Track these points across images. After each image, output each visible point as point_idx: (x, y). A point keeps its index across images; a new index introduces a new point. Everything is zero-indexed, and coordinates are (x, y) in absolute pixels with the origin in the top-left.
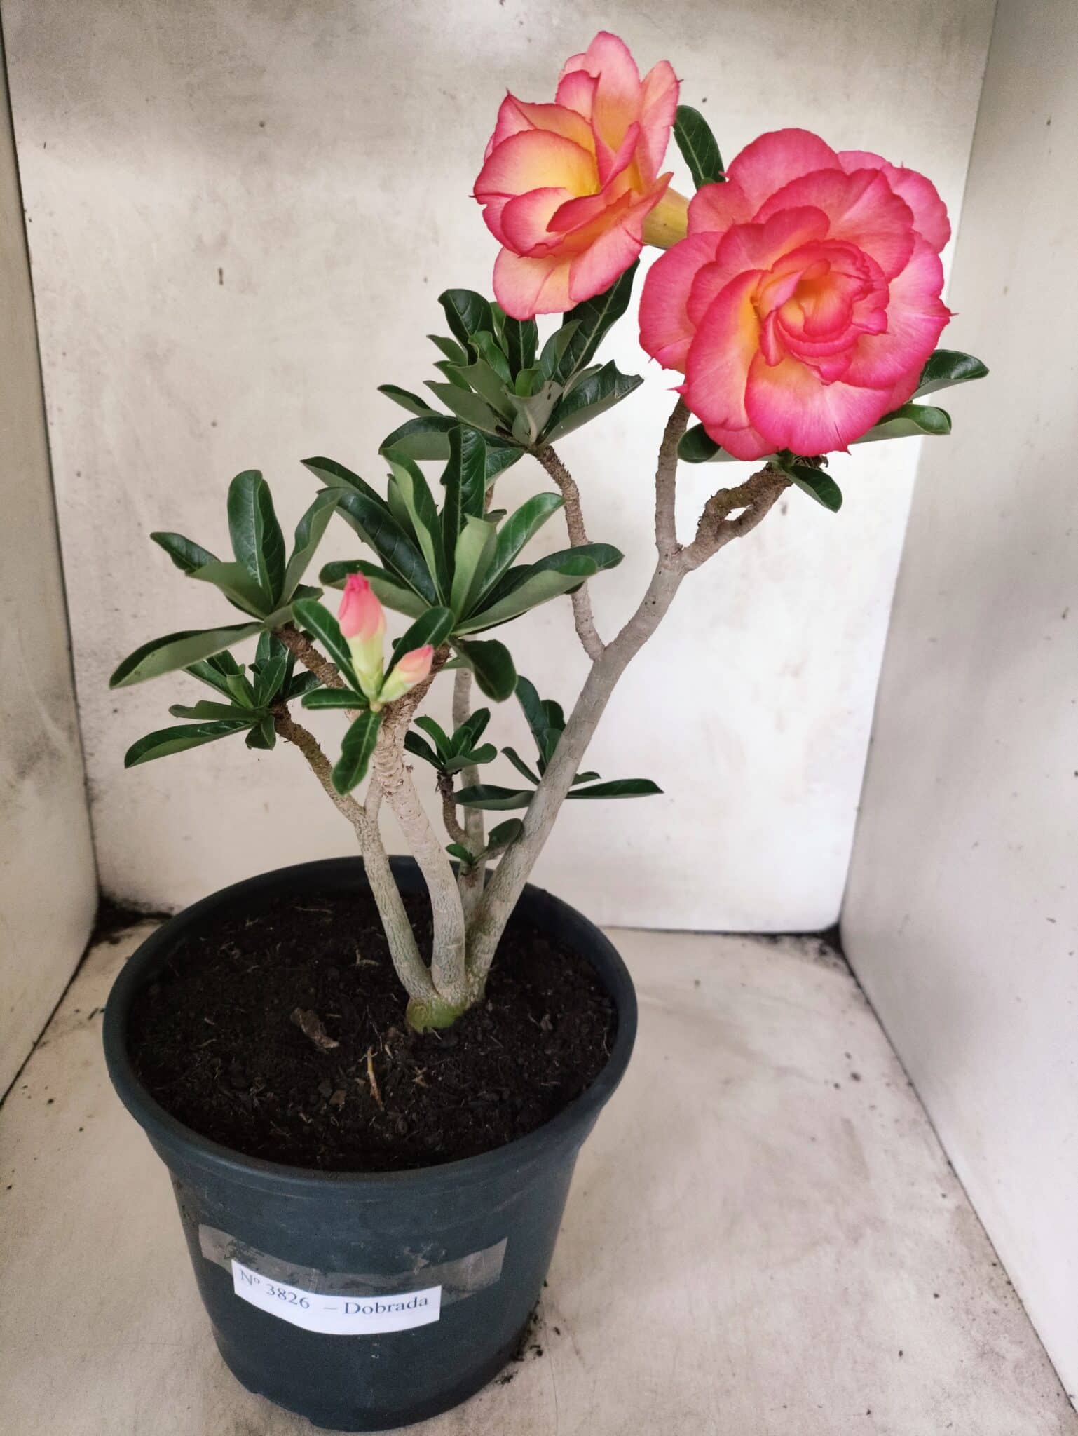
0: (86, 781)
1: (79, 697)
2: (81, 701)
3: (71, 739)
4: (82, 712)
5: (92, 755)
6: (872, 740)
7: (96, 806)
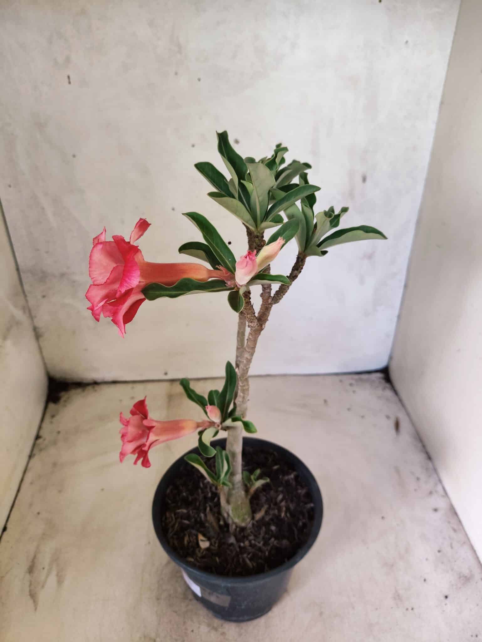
0: (35, 329)
1: (26, 291)
2: (27, 293)
3: (24, 312)
4: (29, 298)
5: (35, 317)
6: (406, 286)
7: (41, 339)
